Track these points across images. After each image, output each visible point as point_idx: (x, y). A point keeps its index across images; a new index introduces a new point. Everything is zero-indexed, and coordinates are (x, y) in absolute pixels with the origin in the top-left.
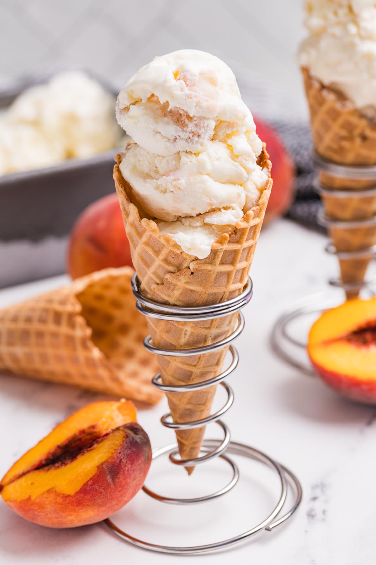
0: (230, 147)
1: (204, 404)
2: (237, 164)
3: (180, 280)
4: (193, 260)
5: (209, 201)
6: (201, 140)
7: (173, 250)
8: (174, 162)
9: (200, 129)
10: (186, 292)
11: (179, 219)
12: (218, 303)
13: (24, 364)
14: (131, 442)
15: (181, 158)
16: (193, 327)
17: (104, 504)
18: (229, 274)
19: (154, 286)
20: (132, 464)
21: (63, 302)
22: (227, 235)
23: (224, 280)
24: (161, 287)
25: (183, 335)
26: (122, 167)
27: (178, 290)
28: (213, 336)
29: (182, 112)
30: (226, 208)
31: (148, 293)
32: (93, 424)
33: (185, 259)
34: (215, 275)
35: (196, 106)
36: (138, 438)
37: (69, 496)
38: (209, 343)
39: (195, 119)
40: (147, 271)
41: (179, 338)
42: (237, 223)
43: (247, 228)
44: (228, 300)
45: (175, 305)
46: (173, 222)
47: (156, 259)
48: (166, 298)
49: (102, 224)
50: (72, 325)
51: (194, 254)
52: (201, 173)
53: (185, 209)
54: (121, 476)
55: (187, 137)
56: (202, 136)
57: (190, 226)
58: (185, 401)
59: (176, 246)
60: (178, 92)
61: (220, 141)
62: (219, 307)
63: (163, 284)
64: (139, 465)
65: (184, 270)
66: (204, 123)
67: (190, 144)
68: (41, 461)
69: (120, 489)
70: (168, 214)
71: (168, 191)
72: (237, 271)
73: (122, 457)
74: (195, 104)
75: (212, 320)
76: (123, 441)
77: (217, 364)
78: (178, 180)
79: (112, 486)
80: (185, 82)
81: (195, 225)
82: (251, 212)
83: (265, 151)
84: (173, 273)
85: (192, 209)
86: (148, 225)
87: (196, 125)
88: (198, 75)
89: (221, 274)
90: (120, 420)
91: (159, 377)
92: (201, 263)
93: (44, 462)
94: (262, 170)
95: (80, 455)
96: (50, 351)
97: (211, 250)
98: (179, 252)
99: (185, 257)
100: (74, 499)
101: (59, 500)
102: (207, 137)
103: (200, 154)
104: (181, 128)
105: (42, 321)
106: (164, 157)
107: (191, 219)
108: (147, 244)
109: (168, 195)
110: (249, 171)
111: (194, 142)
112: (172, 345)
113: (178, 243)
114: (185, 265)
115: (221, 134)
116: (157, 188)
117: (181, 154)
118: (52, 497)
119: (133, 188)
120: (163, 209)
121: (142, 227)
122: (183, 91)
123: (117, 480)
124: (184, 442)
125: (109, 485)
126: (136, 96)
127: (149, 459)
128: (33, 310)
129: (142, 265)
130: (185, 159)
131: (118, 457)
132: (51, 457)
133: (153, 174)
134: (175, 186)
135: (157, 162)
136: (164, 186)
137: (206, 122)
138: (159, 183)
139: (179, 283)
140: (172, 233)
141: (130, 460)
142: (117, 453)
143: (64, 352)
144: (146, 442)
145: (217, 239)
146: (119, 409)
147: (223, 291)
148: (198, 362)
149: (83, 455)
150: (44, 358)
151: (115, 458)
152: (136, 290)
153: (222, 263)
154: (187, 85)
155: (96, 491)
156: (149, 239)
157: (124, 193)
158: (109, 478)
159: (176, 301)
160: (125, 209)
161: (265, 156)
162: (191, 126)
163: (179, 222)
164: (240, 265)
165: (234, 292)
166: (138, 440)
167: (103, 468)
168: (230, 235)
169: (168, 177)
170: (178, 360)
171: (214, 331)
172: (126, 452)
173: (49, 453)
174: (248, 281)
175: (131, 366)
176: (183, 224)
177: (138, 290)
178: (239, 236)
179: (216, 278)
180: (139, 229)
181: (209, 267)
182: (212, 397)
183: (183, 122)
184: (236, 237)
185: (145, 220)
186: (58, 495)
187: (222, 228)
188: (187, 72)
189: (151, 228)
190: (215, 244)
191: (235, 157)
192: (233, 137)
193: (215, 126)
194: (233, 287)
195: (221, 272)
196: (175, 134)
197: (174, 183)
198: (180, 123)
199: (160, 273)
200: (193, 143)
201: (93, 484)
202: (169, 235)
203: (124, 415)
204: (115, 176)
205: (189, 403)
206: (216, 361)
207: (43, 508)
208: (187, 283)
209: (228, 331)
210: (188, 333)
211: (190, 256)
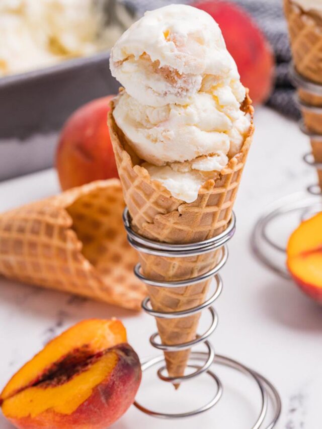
0: (215, 98)
1: (190, 328)
2: (222, 114)
3: (169, 221)
4: (181, 204)
5: (196, 150)
6: (189, 94)
7: (163, 194)
8: (164, 114)
9: (188, 85)
10: (174, 231)
11: (168, 164)
12: (203, 239)
13: (17, 271)
14: (123, 365)
15: (171, 110)
16: (181, 261)
17: (98, 422)
18: (214, 215)
19: (144, 224)
20: (124, 385)
21: (55, 215)
22: (213, 181)
23: (210, 219)
24: (151, 226)
25: (171, 268)
26: (116, 114)
27: (167, 229)
28: (199, 268)
29: (171, 70)
30: (211, 155)
31: (139, 229)
32: (86, 343)
33: (174, 203)
34: (201, 216)
35: (185, 65)
36: (129, 360)
37: (66, 415)
38: (196, 275)
39: (184, 76)
40: (138, 210)
41: (168, 270)
42: (222, 170)
43: (231, 174)
44: (214, 236)
45: (164, 242)
46: (163, 167)
47: (147, 201)
48: (156, 236)
49: (89, 132)
50: (64, 238)
51: (183, 198)
52: (188, 125)
53: (174, 156)
54: (114, 397)
55: (176, 92)
56: (190, 91)
57: (178, 171)
58: (173, 325)
59: (166, 191)
60: (168, 53)
61: (206, 92)
62: (205, 244)
63: (153, 223)
64: (131, 385)
65: (173, 213)
66: (192, 80)
67: (179, 98)
68: (38, 377)
69: (113, 408)
70: (158, 160)
71: (158, 141)
72: (222, 211)
73: (115, 380)
74: (184, 64)
75: (198, 256)
76: (116, 364)
77: (203, 292)
78: (168, 131)
79: (106, 405)
80: (175, 42)
81: (183, 171)
82: (234, 159)
83: (248, 97)
84: (163, 214)
85: (181, 157)
86: (140, 172)
87: (185, 82)
88: (187, 36)
89: (207, 215)
90: (112, 340)
91: (148, 300)
92: (189, 207)
93: (41, 378)
94: (245, 115)
95: (75, 375)
96: (42, 261)
97: (198, 195)
98: (168, 196)
99: (174, 200)
100: (71, 418)
101: (57, 419)
102: (195, 91)
103: (188, 107)
104: (171, 84)
105: (35, 232)
106: (155, 108)
107: (179, 165)
108: (138, 187)
109: (158, 145)
110: (233, 120)
111: (183, 96)
112: (161, 276)
113: (168, 189)
114: (174, 208)
115: (208, 86)
116: (148, 137)
117: (171, 107)
118: (50, 416)
119: (126, 135)
120: (154, 156)
121: (135, 173)
122: (173, 52)
123: (110, 400)
124: (171, 360)
125: (103, 405)
126: (129, 53)
127: (139, 379)
128: (26, 220)
129: (134, 205)
130: (174, 111)
131: (111, 380)
132: (47, 373)
133: (145, 124)
134: (165, 137)
135: (148, 113)
136: (155, 136)
137: (194, 79)
138: (150, 133)
139: (168, 224)
140: (161, 178)
141: (122, 382)
142: (110, 375)
143: (56, 263)
144: (137, 363)
145: (203, 184)
146: (111, 327)
147: (208, 229)
148: (185, 292)
149: (78, 375)
150: (36, 266)
151: (109, 380)
152: (128, 225)
153: (208, 205)
154: (177, 46)
155: (91, 410)
156: (141, 184)
157: (118, 140)
158: (103, 399)
159: (165, 238)
160: (118, 155)
161: (247, 101)
162: (180, 83)
163: (168, 167)
164: (224, 206)
165: (218, 229)
166: (129, 362)
167: (98, 390)
168: (215, 181)
169: (159, 128)
170: (166, 290)
171: (200, 264)
172: (118, 374)
173: (45, 370)
174: (232, 216)
175: (118, 270)
176: (172, 169)
177: (130, 225)
178: (224, 181)
179: (202, 218)
180: (131, 174)
181: (196, 210)
182: (197, 321)
183: (172, 78)
184: (220, 182)
185: (137, 167)
186: (56, 414)
187: (208, 174)
188: (177, 33)
189: (143, 175)
190: (202, 190)
191: (220, 107)
192: (218, 88)
193: (202, 81)
194: (217, 225)
195: (207, 213)
196: (165, 90)
197: (164, 134)
198: (170, 78)
199: (151, 213)
200: (181, 97)
201: (89, 404)
202: (160, 180)
203: (115, 334)
204: (109, 123)
205: (176, 327)
206: (202, 289)
207: (42, 425)
208: (175, 223)
209: (213, 262)
210: (176, 267)
211: (179, 201)
